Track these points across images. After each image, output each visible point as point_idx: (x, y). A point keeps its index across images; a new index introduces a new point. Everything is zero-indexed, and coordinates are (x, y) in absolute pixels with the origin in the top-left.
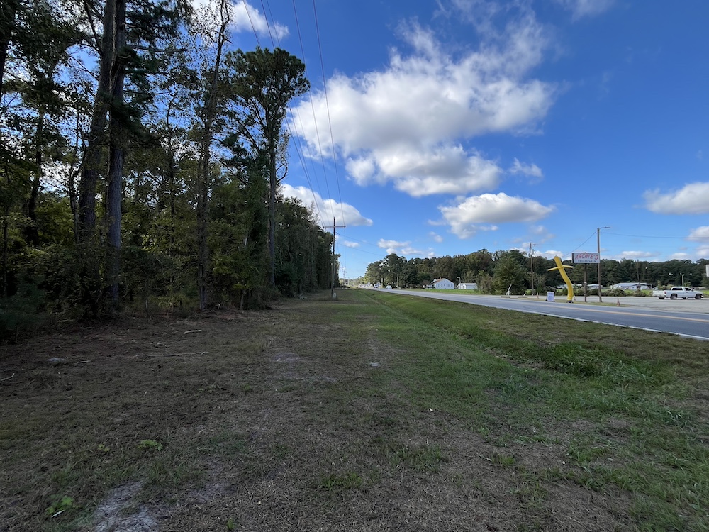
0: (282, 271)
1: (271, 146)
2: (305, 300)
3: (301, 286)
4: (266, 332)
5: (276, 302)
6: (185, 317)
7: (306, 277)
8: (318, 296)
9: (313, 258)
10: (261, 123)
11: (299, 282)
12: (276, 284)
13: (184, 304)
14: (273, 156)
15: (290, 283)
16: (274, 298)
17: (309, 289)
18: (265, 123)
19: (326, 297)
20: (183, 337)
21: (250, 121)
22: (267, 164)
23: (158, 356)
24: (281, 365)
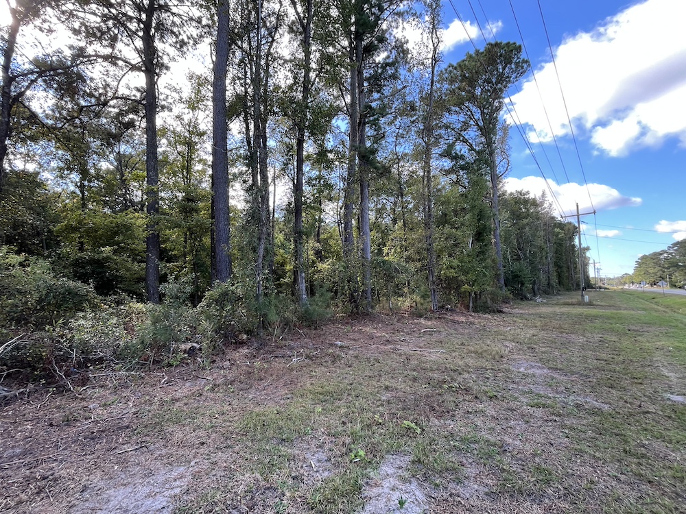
0: (512, 272)
1: (489, 143)
2: (543, 304)
3: (536, 288)
4: (502, 337)
5: (507, 305)
6: (421, 316)
7: (543, 277)
8: (562, 299)
9: (550, 255)
10: (477, 124)
11: (534, 283)
12: (506, 286)
13: (419, 305)
14: (491, 153)
15: (523, 284)
16: (506, 301)
17: (548, 291)
18: (481, 123)
19: (574, 301)
20: (421, 335)
21: (466, 126)
22: (486, 163)
23: (405, 349)
24: (526, 376)
